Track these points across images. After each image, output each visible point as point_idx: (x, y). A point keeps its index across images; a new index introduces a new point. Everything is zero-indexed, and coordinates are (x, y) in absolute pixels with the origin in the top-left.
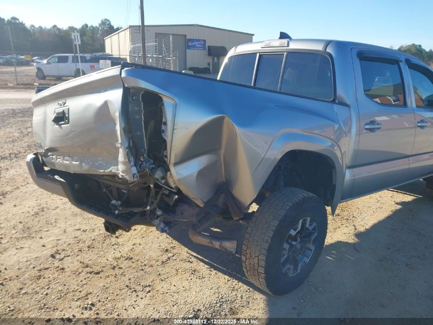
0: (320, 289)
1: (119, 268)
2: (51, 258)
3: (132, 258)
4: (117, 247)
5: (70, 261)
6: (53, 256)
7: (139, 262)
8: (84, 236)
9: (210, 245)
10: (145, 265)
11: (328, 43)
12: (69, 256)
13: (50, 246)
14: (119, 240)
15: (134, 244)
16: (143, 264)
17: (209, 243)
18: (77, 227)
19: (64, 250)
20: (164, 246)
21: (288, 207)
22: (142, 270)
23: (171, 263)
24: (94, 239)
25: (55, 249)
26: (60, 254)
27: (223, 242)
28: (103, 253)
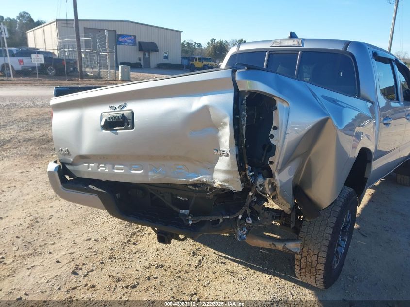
0: (356, 277)
1: (155, 278)
2: (74, 275)
3: (162, 266)
4: (140, 254)
5: (97, 276)
6: (74, 273)
7: (172, 269)
8: (98, 247)
9: (273, 247)
10: (180, 272)
11: (348, 43)
12: (93, 270)
13: (66, 262)
14: (139, 247)
15: (157, 250)
16: (177, 271)
17: (270, 245)
18: (86, 236)
19: (84, 264)
20: (188, 249)
21: (341, 203)
22: (180, 277)
23: (205, 267)
24: (111, 249)
25: (73, 264)
26: (81, 269)
27: (287, 244)
28: (128, 263)
